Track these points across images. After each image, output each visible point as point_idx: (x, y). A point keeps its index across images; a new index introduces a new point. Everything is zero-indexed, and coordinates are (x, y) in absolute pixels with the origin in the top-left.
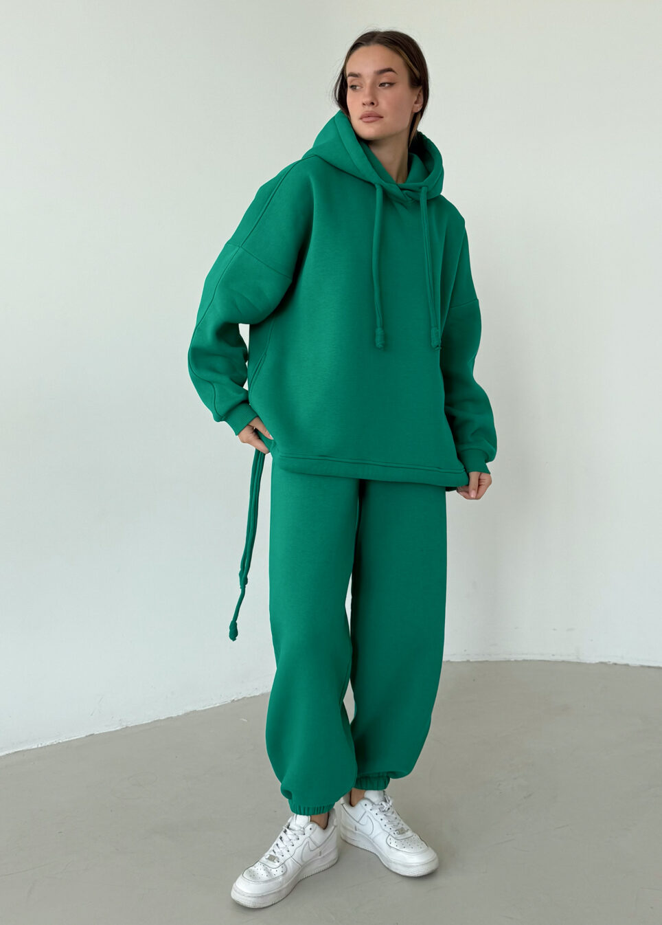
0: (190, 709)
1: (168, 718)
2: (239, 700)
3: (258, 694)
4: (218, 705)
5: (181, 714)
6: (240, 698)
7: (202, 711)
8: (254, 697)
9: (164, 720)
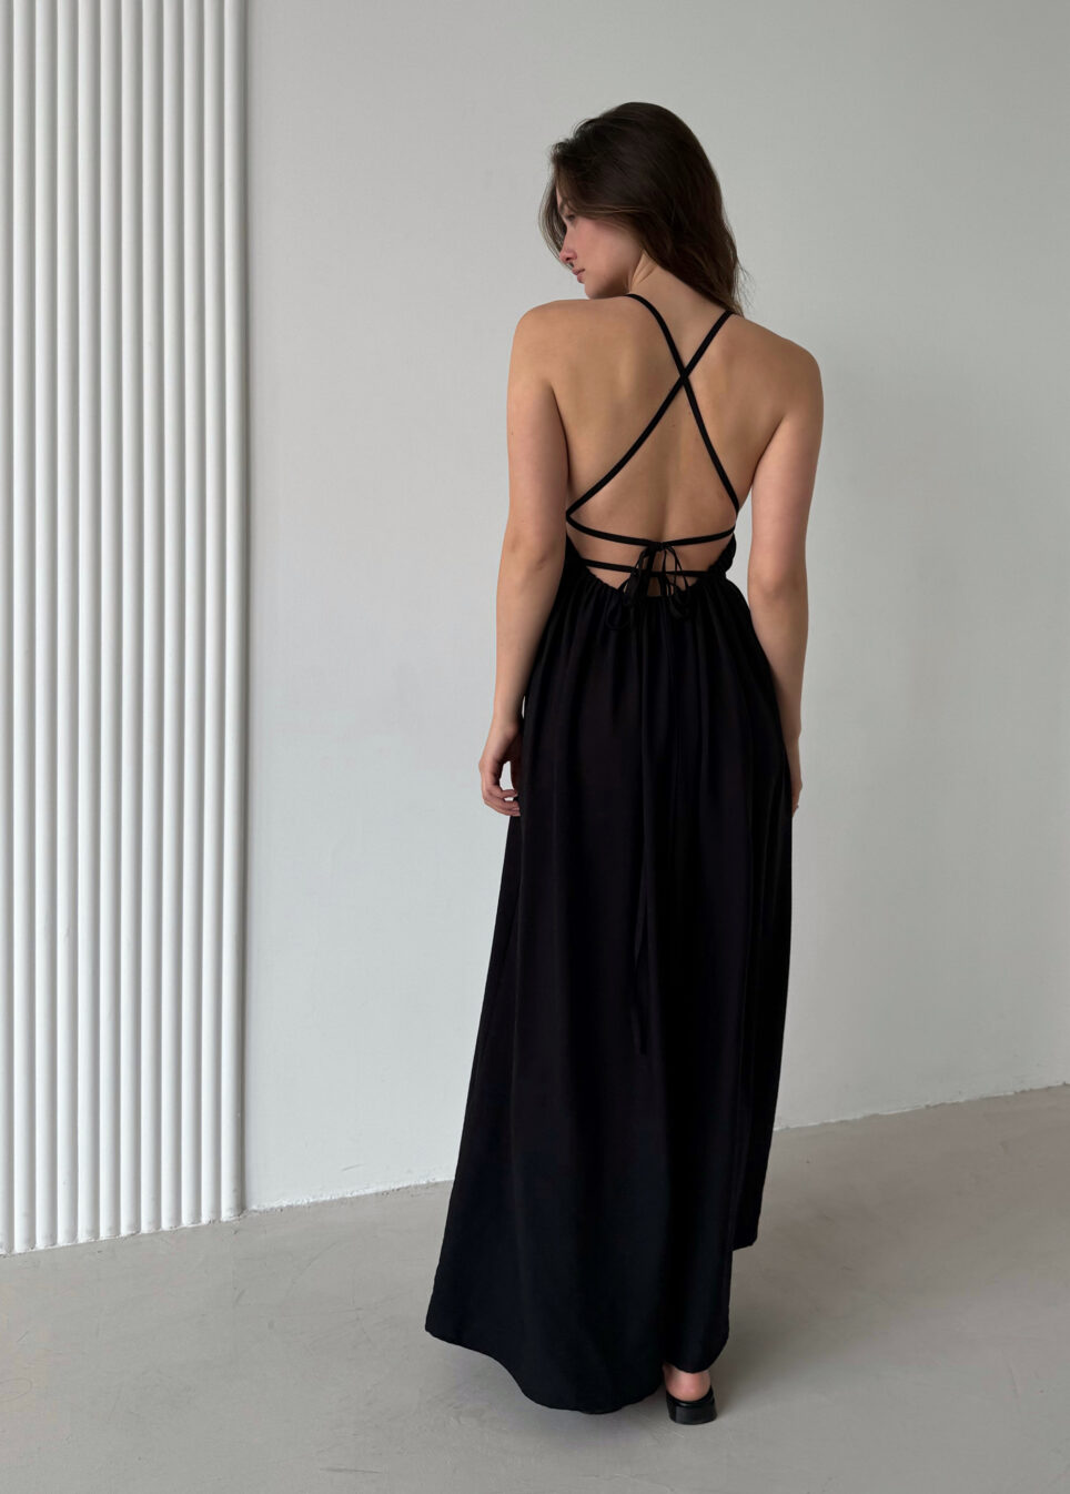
0: (869, 1112)
1: (842, 1122)
2: (935, 1107)
3: (962, 1100)
4: (907, 1110)
5: (859, 1116)
6: (938, 1103)
7: (887, 1116)
9: (836, 1123)
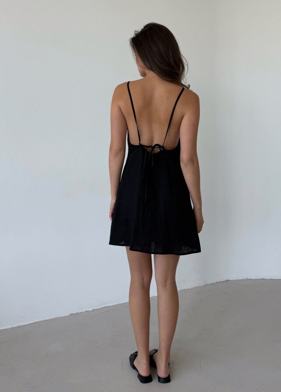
8: (188, 289)
